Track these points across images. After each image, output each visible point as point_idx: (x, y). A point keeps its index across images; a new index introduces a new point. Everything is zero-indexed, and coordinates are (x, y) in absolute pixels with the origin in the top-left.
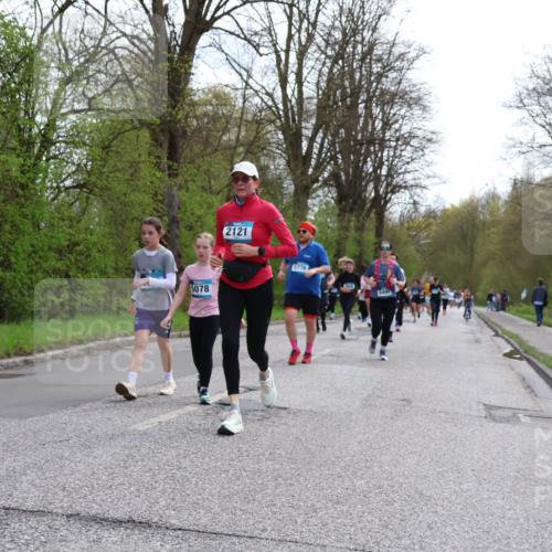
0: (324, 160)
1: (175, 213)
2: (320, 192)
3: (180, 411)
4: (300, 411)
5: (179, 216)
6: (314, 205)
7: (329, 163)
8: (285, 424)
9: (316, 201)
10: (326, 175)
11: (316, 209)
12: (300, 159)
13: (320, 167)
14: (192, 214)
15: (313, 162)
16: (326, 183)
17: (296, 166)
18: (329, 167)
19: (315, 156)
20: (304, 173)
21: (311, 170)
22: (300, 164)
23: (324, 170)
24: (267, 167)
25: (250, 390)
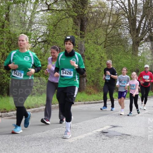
0: (146, 30)
1: (83, 53)
2: (143, 44)
3: (86, 135)
4: (136, 136)
5: (84, 54)
6: (141, 50)
7: (148, 32)
8: (130, 142)
9: (142, 48)
10: (146, 37)
11: (142, 51)
12: (135, 30)
13: (144, 33)
14: (90, 53)
15: (141, 31)
16: (146, 40)
17: (134, 33)
18: (148, 34)
19: (141, 29)
20: (137, 36)
21: (140, 35)
22: (135, 32)
23: (145, 35)
24: (121, 34)
25: (114, 127)
